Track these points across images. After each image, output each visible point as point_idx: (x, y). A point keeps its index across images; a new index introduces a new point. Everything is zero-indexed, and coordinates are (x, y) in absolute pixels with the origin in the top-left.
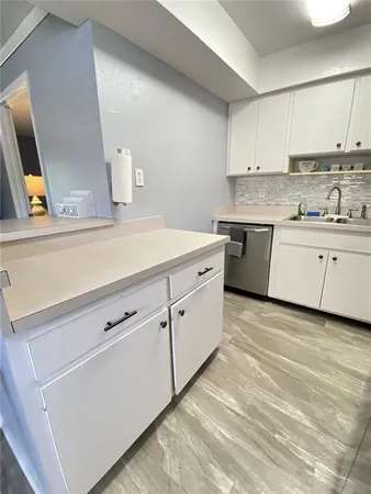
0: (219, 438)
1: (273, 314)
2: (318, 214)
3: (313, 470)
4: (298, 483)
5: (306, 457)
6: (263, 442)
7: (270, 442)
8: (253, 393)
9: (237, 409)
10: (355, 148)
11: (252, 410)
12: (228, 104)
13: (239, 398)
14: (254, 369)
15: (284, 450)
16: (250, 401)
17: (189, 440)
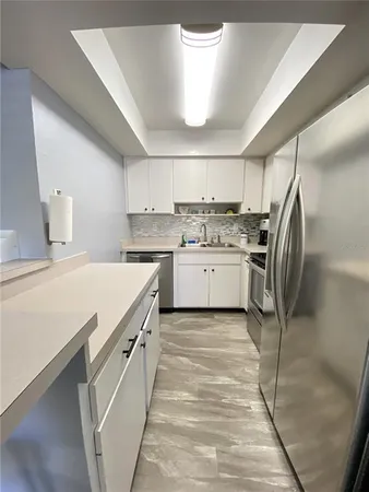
0: (191, 425)
1: (182, 320)
2: (194, 242)
3: (250, 408)
4: (247, 420)
5: (243, 402)
6: (218, 409)
7: (223, 407)
8: (198, 381)
9: (192, 398)
10: (211, 201)
11: (201, 394)
12: (123, 157)
13: (190, 390)
14: (188, 365)
15: (230, 406)
16: (197, 388)
17: (170, 442)
